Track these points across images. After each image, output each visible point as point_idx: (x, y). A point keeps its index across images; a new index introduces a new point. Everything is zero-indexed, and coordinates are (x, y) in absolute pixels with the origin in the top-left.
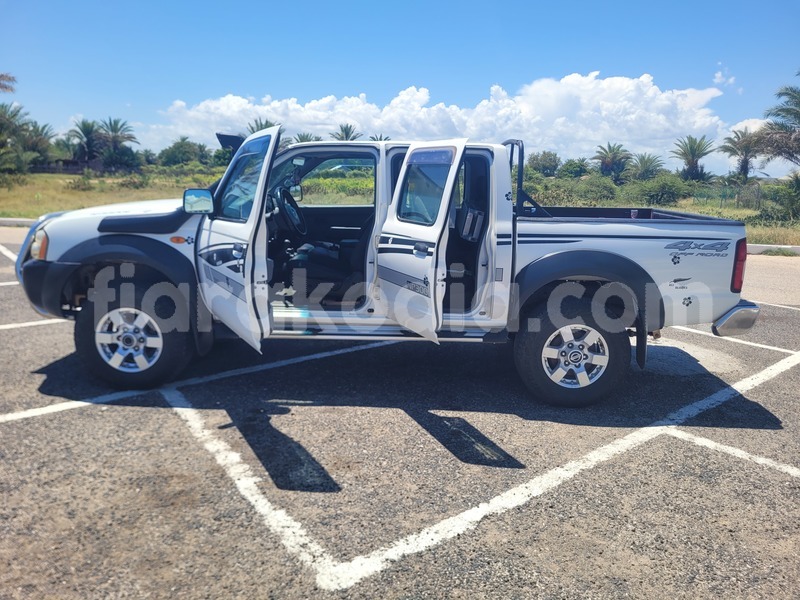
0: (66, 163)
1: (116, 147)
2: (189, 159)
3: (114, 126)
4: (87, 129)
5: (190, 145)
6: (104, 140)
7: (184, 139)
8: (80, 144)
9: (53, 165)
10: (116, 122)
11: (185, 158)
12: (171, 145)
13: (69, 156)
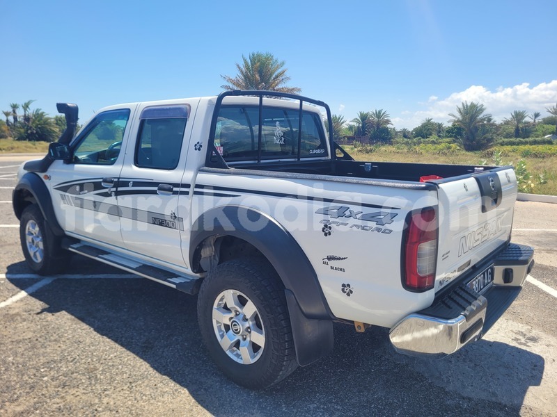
0: (349, 138)
1: (378, 128)
2: (431, 135)
3: (378, 115)
4: (364, 118)
5: (433, 124)
6: (372, 124)
7: (429, 121)
8: (358, 127)
9: (342, 140)
10: (380, 112)
11: (428, 133)
12: (420, 125)
13: (351, 134)
